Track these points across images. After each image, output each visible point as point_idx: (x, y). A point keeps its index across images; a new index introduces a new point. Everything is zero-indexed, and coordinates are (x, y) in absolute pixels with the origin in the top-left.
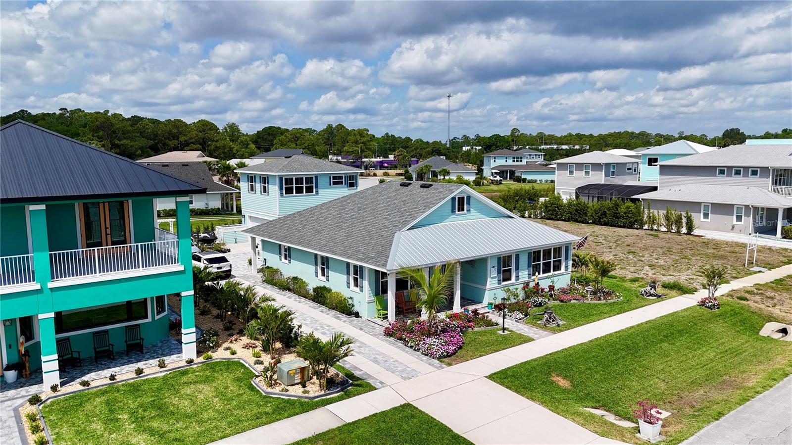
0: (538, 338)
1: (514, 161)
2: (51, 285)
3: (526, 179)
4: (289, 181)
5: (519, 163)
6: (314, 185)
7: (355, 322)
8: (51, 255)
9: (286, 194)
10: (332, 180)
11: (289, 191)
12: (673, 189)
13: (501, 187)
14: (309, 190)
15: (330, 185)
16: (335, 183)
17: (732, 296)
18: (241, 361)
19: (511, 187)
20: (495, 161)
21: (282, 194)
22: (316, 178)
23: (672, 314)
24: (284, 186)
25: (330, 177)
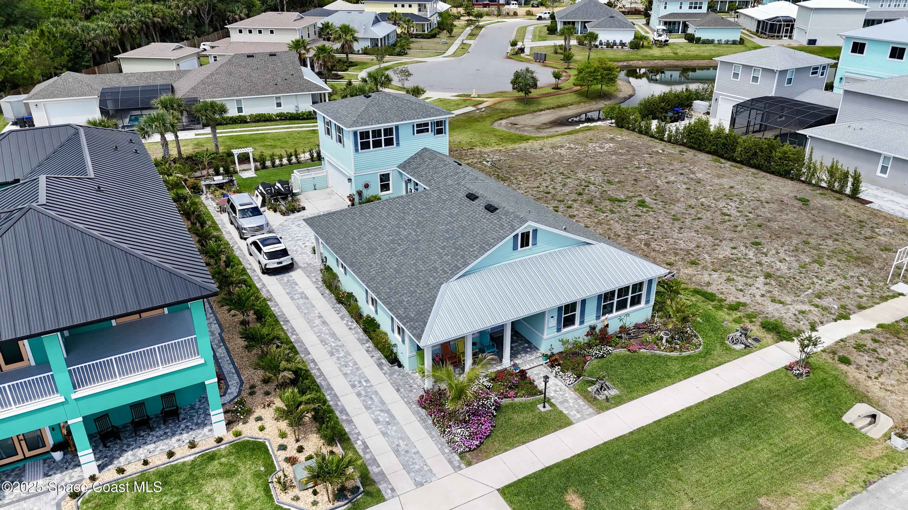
0: (579, 420)
1: (690, 8)
2: (74, 396)
3: (700, 38)
4: (364, 135)
5: (697, 11)
6: (394, 136)
7: (396, 376)
8: (70, 371)
9: (361, 149)
10: (415, 129)
11: (366, 146)
12: (853, 125)
13: (667, 51)
14: (389, 142)
15: (414, 134)
16: (418, 132)
17: (834, 353)
18: (267, 443)
19: (678, 51)
20: (665, 8)
21: (357, 150)
22: (397, 127)
23: (746, 386)
24: (359, 141)
25: (413, 126)
